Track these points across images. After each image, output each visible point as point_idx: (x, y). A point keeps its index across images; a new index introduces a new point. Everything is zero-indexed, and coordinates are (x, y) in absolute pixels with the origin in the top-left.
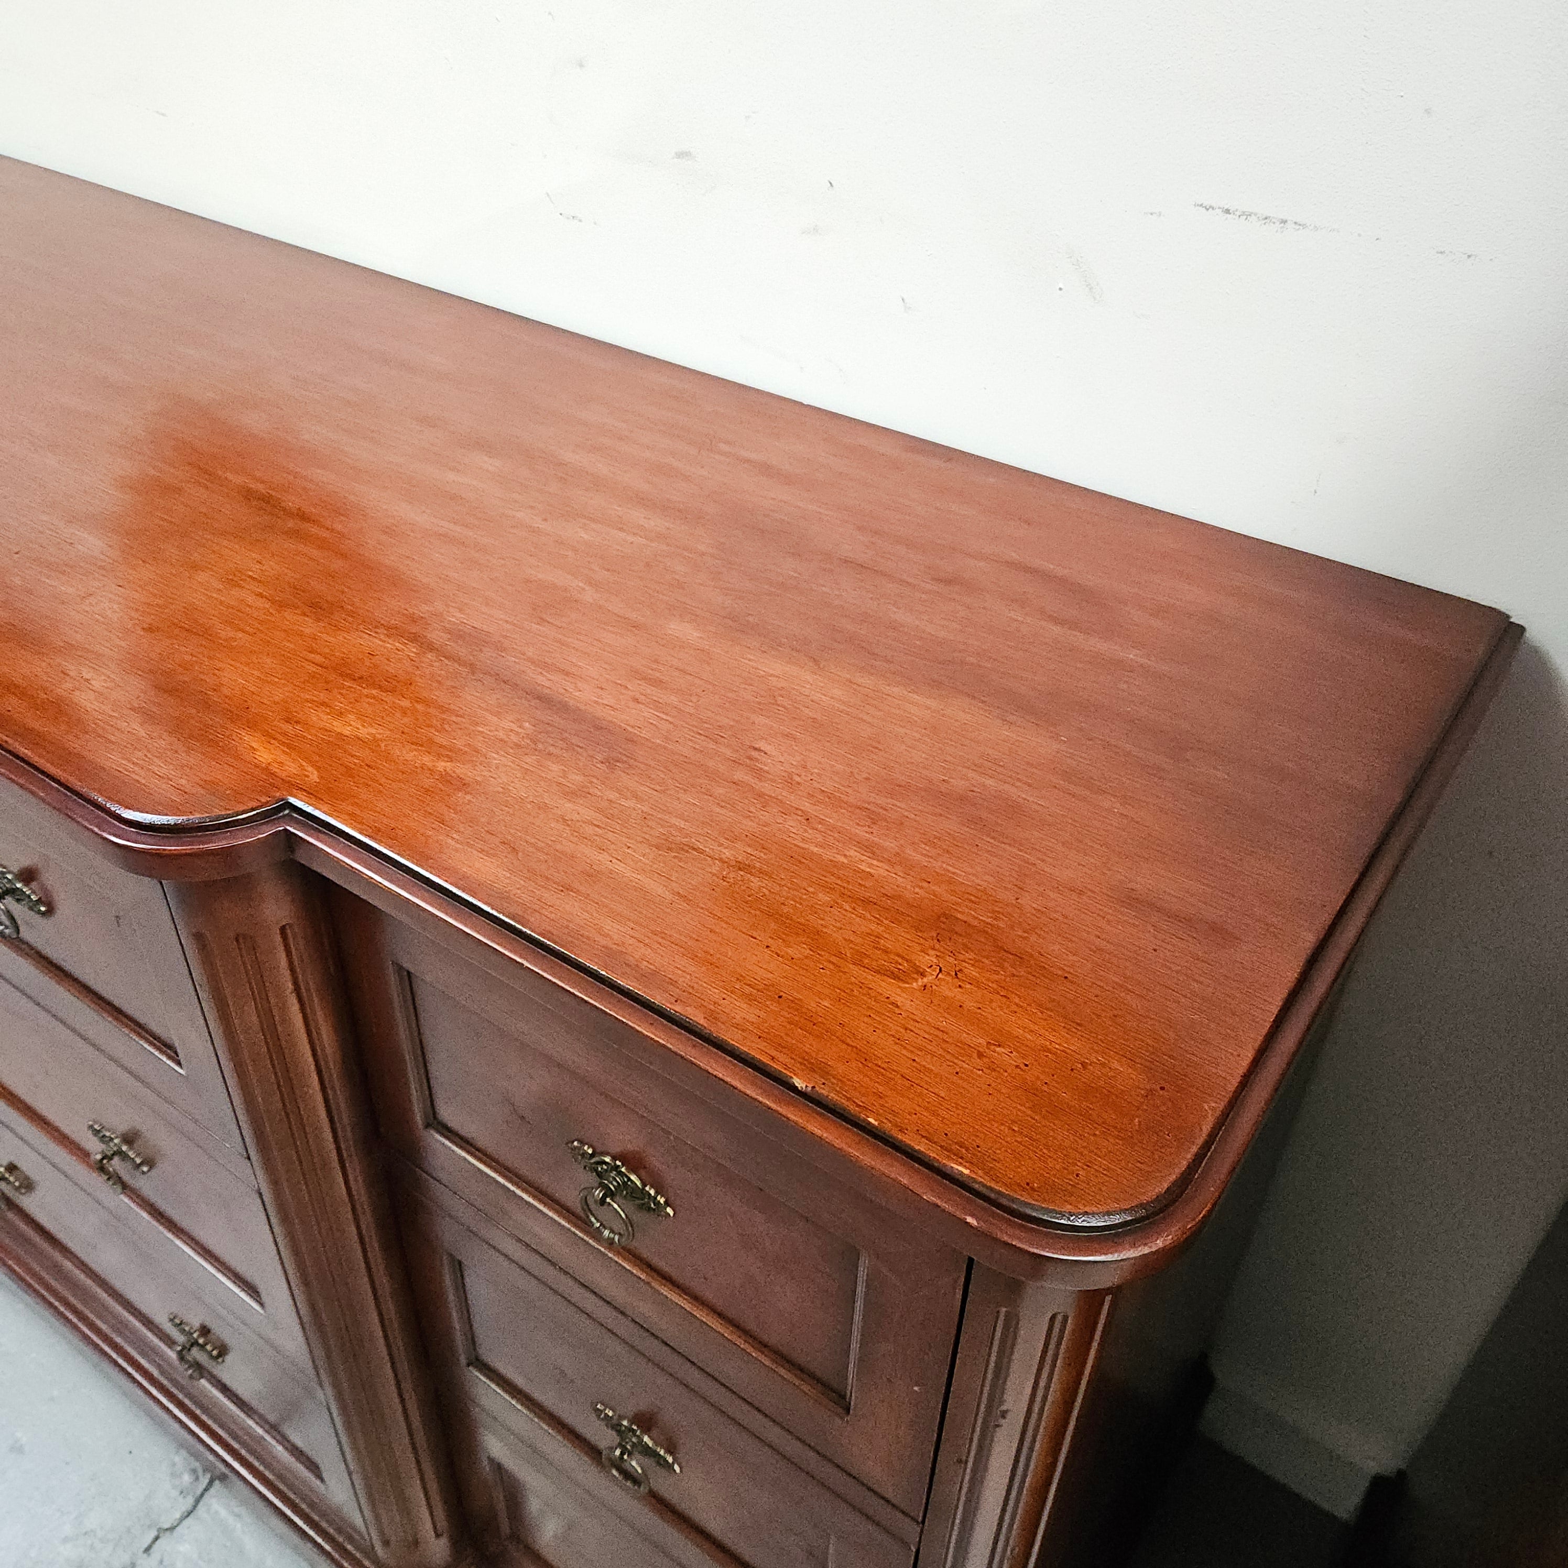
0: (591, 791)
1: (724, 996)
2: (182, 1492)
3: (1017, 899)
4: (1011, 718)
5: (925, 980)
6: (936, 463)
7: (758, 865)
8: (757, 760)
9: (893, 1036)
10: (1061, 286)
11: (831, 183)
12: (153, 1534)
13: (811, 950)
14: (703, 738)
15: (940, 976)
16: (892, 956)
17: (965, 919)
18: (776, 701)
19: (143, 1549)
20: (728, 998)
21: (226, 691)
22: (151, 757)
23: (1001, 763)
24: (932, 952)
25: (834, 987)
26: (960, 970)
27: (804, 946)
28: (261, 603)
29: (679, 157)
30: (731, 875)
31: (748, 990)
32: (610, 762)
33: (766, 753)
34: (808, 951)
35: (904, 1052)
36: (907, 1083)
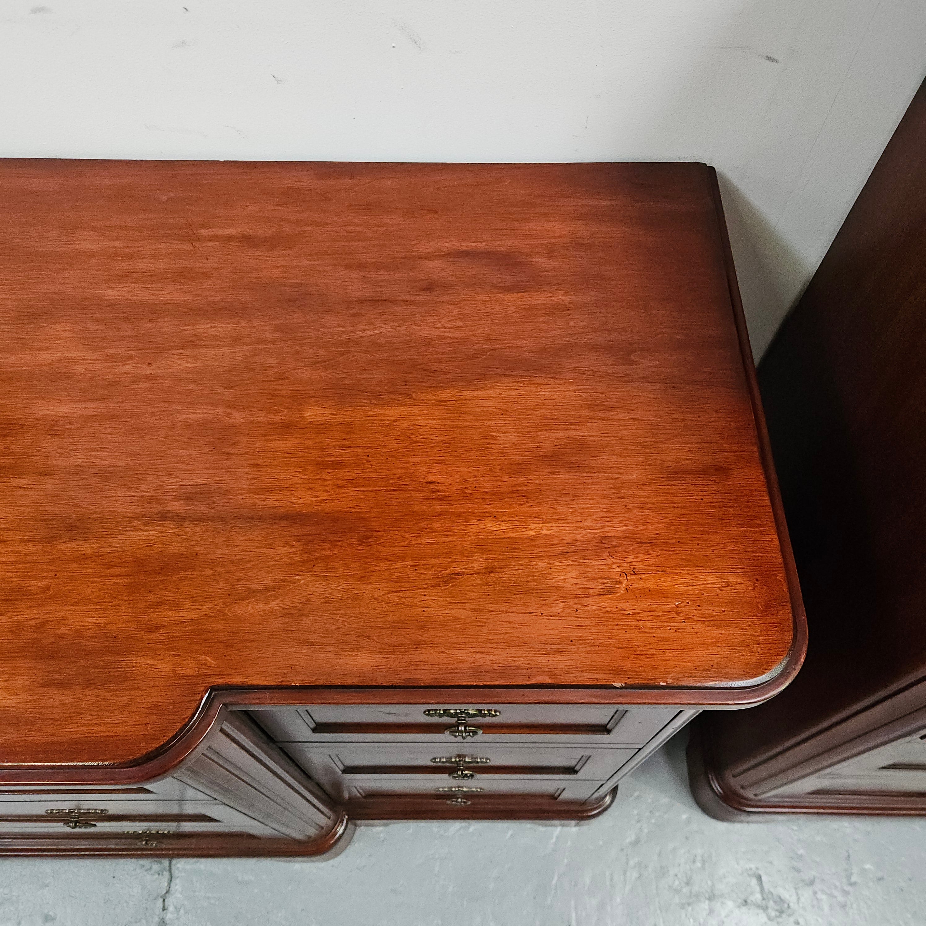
0: (372, 569)
1: (548, 659)
2: (159, 874)
3: (626, 506)
4: (537, 380)
5: (624, 585)
6: (346, 182)
7: (496, 564)
8: (437, 491)
9: (635, 629)
10: (393, 45)
11: (186, 9)
12: (161, 900)
13: (563, 602)
14: (397, 492)
15: (628, 578)
16: (600, 580)
17: (613, 535)
18: (412, 440)
19: (161, 910)
20: (550, 659)
21: (89, 633)
22: (96, 713)
23: (555, 417)
24: (614, 566)
25: (590, 618)
26: (634, 568)
27: (558, 602)
28: (32, 547)
29: (35, 12)
30: (489, 579)
31: (554, 647)
32: (364, 540)
33: (438, 483)
34: (562, 604)
35: (647, 635)
36: (661, 652)
